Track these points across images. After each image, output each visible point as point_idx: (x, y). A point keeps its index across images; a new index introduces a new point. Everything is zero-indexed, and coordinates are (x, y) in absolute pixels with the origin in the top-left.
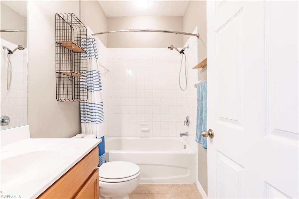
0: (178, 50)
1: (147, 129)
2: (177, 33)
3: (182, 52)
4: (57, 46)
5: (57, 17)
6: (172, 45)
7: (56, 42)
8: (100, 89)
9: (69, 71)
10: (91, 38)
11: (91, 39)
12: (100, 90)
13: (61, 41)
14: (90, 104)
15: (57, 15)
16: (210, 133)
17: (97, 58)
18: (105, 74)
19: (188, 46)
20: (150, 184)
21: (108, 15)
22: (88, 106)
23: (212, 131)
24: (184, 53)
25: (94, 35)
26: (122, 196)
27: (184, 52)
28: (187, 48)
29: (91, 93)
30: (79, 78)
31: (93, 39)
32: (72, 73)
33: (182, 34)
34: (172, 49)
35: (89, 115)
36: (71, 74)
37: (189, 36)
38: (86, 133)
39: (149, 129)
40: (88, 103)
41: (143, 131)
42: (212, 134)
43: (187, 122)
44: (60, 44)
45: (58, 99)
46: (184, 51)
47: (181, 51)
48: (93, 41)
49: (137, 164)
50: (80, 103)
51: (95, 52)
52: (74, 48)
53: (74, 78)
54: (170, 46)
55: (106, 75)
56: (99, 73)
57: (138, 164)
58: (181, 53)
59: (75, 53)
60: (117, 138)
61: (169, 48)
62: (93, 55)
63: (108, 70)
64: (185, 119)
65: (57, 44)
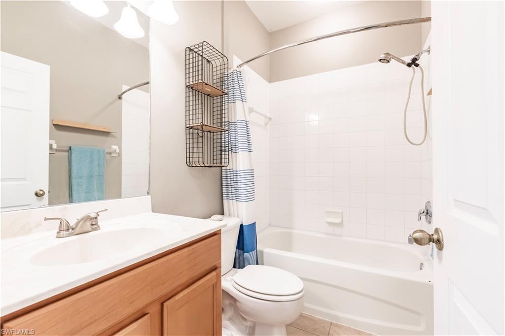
0: (403, 62)
1: (338, 221)
2: (386, 26)
3: (414, 63)
4: (188, 91)
5: (188, 52)
6: (388, 53)
7: (187, 86)
8: (249, 148)
9: (200, 124)
10: (235, 71)
11: (236, 73)
12: (250, 151)
13: (191, 83)
14: (234, 172)
15: (188, 49)
16: (435, 237)
17: (243, 100)
18: (266, 124)
19: (429, 47)
20: (333, 322)
21: (271, 30)
22: (232, 175)
23: (439, 234)
24: (417, 65)
25: (240, 67)
26: (270, 326)
27: (417, 62)
28: (427, 53)
29: (236, 155)
30: (219, 133)
31: (238, 73)
32: (204, 127)
33: (400, 24)
34: (388, 62)
35: (233, 189)
36: (202, 128)
37: (419, 24)
38: (229, 215)
39: (342, 221)
40: (232, 170)
41: (330, 223)
42: (438, 240)
43: (427, 213)
44: (192, 88)
45: (188, 163)
46: (417, 60)
47: (411, 62)
48: (239, 75)
49: (300, 278)
50: (222, 170)
51: (242, 91)
52: (210, 90)
53: (212, 134)
54: (382, 57)
55: (268, 126)
56: (248, 123)
57: (302, 279)
58: (409, 65)
59: (214, 98)
60: (284, 231)
61: (380, 60)
62: (238, 96)
63: (270, 119)
64: (423, 208)
65: (187, 89)
